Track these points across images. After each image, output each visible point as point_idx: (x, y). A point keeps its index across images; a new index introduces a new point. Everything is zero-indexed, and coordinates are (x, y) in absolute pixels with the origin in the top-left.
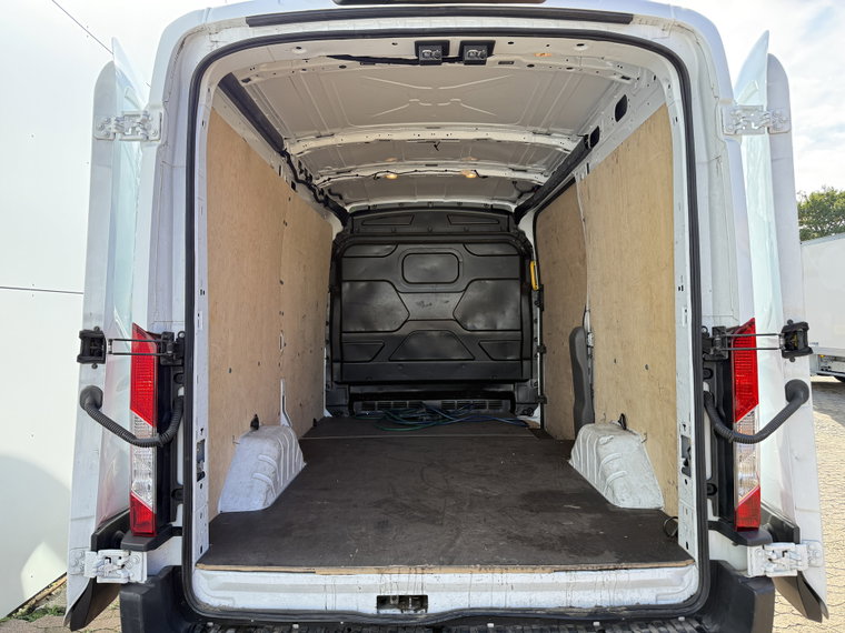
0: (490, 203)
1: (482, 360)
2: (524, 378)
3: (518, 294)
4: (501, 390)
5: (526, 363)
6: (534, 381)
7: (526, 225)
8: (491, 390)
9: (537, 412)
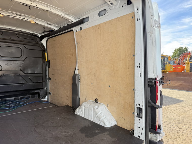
0: (32, 33)
1: (30, 83)
2: (43, 88)
3: (42, 62)
4: (35, 92)
5: (44, 83)
6: (46, 88)
7: (44, 41)
8: (32, 92)
9: (47, 97)
